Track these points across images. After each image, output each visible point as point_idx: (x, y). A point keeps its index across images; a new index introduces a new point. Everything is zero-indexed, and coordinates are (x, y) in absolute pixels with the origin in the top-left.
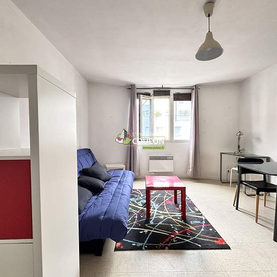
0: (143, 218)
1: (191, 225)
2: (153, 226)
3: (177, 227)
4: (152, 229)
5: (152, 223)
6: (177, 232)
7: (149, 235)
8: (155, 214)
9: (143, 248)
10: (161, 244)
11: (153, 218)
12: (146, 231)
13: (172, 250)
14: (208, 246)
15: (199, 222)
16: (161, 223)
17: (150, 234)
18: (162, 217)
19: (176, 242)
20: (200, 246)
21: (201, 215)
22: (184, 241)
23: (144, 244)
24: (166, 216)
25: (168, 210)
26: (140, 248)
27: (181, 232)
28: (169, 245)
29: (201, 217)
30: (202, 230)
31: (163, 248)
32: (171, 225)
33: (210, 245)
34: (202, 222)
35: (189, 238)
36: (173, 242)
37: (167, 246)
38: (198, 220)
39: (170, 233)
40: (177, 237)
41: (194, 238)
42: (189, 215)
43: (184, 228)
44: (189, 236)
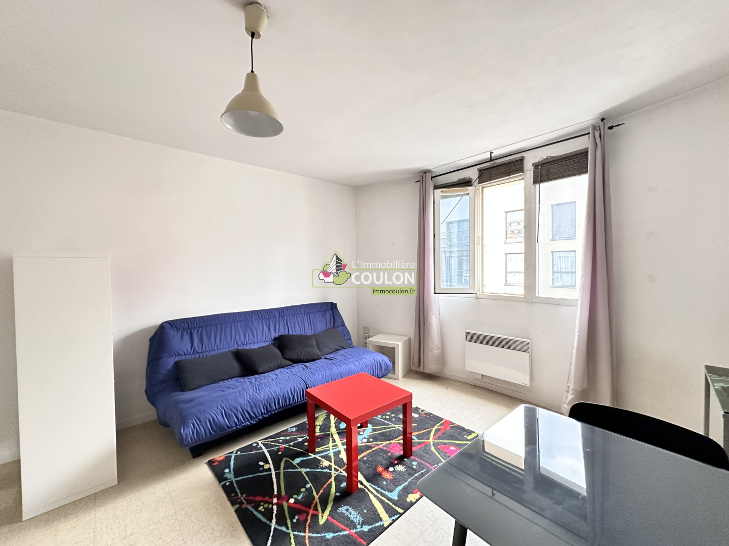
0: (302, 447)
1: (334, 510)
2: (289, 466)
3: (308, 496)
4: (276, 470)
5: (297, 461)
6: (292, 501)
7: (260, 474)
8: (331, 452)
9: (225, 482)
10: (243, 497)
11: (313, 456)
12: (269, 466)
15: (358, 520)
16: (305, 470)
17: (264, 474)
18: (326, 464)
21: (394, 515)
22: (271, 520)
23: (234, 479)
24: (334, 467)
26: (221, 480)
27: (296, 506)
28: (245, 506)
29: (384, 516)
30: (329, 536)
31: (234, 503)
32: (309, 486)
35: (283, 525)
36: (257, 507)
38: (364, 516)
39: (283, 493)
40: (275, 508)
41: (290, 531)
42: (372, 493)
43: (313, 505)
44: (291, 521)
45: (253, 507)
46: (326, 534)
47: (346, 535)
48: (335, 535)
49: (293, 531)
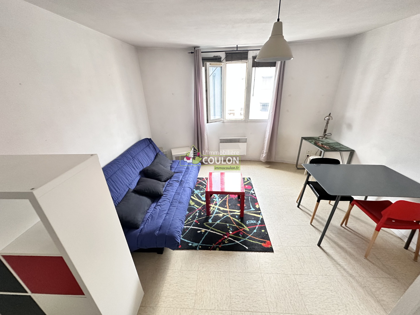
0: (203, 216)
1: (246, 225)
2: (211, 225)
3: (233, 227)
4: (209, 229)
5: (210, 221)
6: (231, 232)
7: (205, 235)
8: (216, 210)
9: (198, 248)
10: (214, 245)
11: (213, 216)
12: (203, 230)
13: (221, 251)
14: (254, 248)
15: (255, 222)
16: (218, 222)
17: (207, 233)
18: (221, 215)
19: (227, 243)
20: (247, 248)
21: (260, 214)
22: (235, 242)
23: (200, 244)
24: (225, 214)
25: (229, 206)
26: (195, 248)
27: (234, 233)
28: (220, 246)
29: (258, 216)
30: (255, 231)
31: (214, 249)
32: (228, 225)
33: (256, 247)
34: (257, 222)
35: (240, 239)
36: (224, 243)
37: (218, 247)
38: (254, 220)
39: (225, 233)
40: (229, 238)
41: (244, 239)
42: (248, 213)
43: (239, 228)
44: (241, 237)
45: (223, 244)
46: (254, 231)
47: (258, 227)
48: (256, 229)
49: (245, 238)
